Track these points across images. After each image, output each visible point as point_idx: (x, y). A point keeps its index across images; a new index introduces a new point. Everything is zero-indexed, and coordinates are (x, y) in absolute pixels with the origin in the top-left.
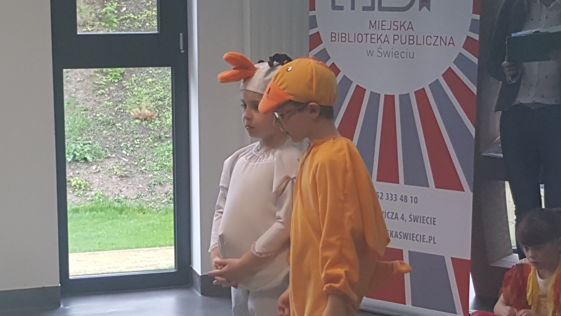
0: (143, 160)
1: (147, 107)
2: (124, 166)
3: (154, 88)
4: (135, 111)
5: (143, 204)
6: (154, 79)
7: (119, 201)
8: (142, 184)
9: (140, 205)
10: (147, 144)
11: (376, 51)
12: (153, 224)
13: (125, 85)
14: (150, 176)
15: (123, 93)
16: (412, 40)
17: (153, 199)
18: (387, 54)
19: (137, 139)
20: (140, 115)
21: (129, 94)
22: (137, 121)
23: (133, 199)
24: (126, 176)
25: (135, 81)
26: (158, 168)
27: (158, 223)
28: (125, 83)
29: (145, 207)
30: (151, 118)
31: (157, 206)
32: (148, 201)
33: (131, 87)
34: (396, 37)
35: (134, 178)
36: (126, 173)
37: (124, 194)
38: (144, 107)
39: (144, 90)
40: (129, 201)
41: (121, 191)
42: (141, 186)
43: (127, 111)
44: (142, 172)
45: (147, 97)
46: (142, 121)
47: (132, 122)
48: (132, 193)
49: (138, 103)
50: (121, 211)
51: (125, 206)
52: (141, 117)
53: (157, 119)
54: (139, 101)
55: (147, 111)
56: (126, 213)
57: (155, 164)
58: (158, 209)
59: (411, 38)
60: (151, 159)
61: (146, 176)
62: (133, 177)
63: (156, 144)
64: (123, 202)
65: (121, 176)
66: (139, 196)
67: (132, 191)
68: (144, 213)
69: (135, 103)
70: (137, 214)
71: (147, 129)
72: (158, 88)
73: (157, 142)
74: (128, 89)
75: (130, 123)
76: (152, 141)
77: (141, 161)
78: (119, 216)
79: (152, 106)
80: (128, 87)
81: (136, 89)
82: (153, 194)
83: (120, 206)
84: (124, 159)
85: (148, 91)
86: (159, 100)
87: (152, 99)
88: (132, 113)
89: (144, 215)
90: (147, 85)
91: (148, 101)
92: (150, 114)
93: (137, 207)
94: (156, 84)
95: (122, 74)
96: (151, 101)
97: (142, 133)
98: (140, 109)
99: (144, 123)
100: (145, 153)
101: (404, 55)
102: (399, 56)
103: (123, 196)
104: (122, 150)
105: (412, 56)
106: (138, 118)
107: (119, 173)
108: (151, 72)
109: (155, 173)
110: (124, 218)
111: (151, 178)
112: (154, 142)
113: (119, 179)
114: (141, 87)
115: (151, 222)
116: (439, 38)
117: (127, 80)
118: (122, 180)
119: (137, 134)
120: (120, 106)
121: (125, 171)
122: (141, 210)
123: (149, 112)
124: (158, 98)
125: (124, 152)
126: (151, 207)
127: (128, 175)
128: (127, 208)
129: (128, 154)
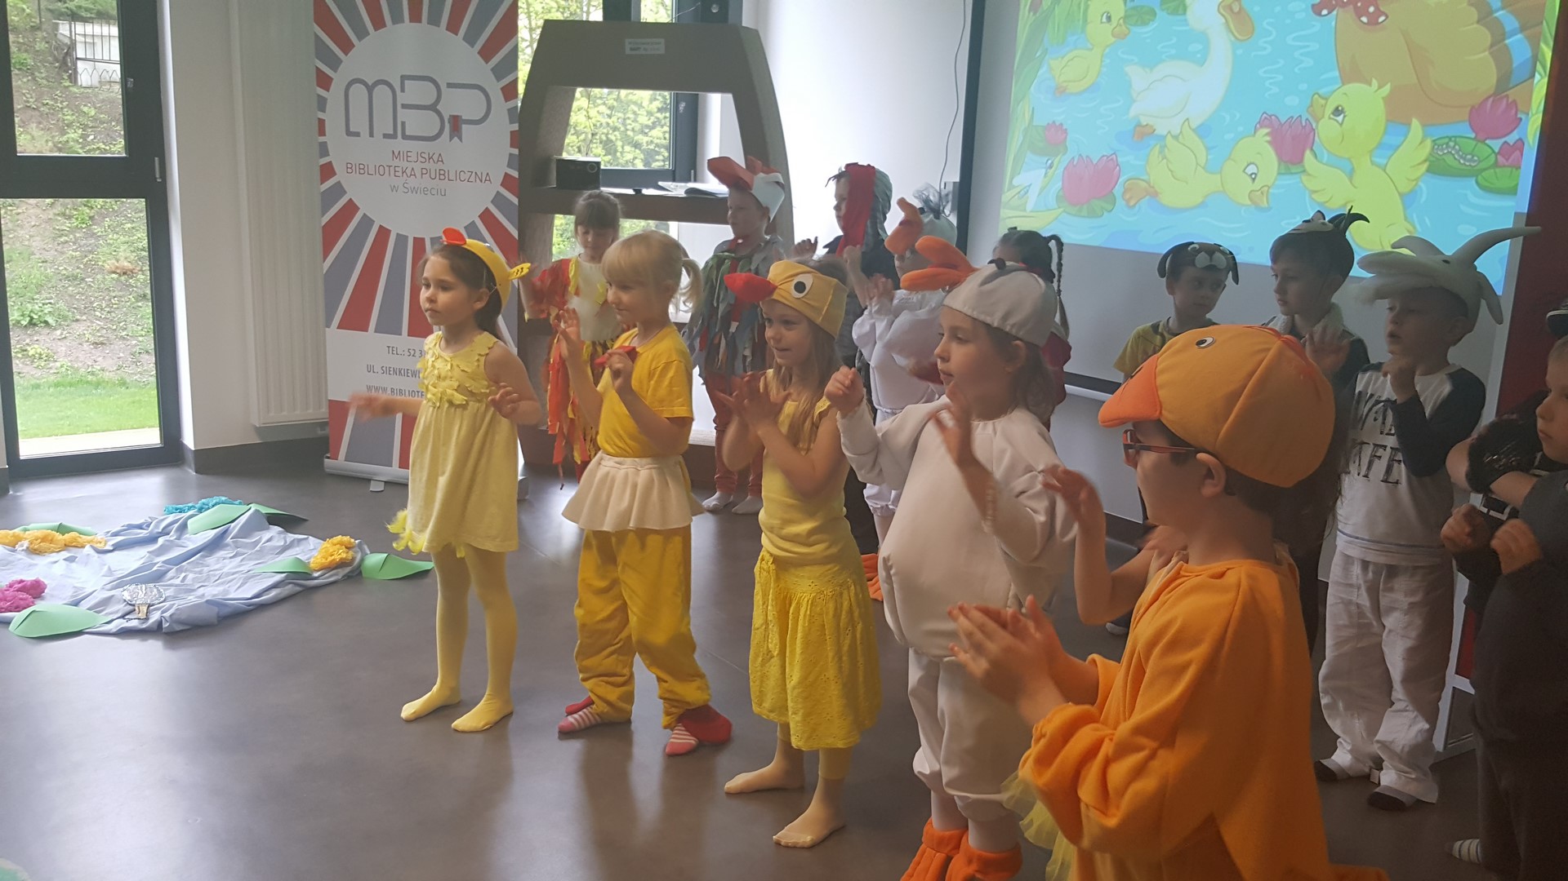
0: (124, 323)
1: (126, 258)
2: (98, 330)
3: (135, 235)
4: (110, 264)
5: (125, 376)
6: (134, 225)
7: (93, 374)
8: (123, 353)
9: (122, 379)
10: (128, 304)
11: (401, 186)
12: (140, 400)
13: (95, 231)
14: (134, 342)
15: (93, 241)
16: (442, 175)
17: (139, 370)
18: (414, 190)
19: (115, 297)
20: (117, 268)
21: (101, 242)
22: (114, 275)
23: (112, 370)
24: (102, 344)
25: (109, 226)
26: (143, 333)
27: (146, 399)
28: (97, 229)
29: (128, 381)
30: (133, 273)
31: (144, 380)
32: (132, 374)
33: (104, 234)
34: (424, 171)
35: (112, 346)
36: (101, 339)
37: (99, 365)
38: (122, 259)
39: (122, 237)
40: (107, 373)
41: (96, 362)
42: (121, 355)
43: (100, 263)
44: (122, 338)
45: (126, 246)
46: (120, 275)
47: (107, 277)
48: (110, 364)
49: (114, 253)
50: (97, 385)
51: (101, 380)
52: (118, 271)
53: (140, 273)
54: (115, 251)
55: (126, 264)
56: (104, 388)
57: (140, 328)
58: (146, 383)
59: (442, 172)
60: (134, 323)
61: (129, 343)
62: (111, 344)
63: (140, 304)
64: (99, 375)
65: (96, 343)
66: (120, 368)
67: (111, 361)
68: (127, 388)
69: (111, 254)
70: (119, 388)
71: (127, 286)
72: (139, 236)
73: (141, 301)
74: (99, 236)
75: (104, 278)
76: (133, 300)
77: (121, 325)
78: (94, 392)
79: (132, 257)
80: (99, 234)
81: (110, 236)
82: (138, 364)
83: (95, 379)
84: (98, 322)
85: (127, 239)
86: (142, 250)
87: (132, 249)
88: (106, 266)
89: (128, 390)
90: (126, 232)
91: (127, 251)
92: (131, 268)
93: (118, 380)
94: (137, 230)
95: (91, 218)
96: (132, 252)
97: (120, 291)
98: (118, 261)
99: (123, 278)
100: (126, 314)
101: (434, 192)
102: (429, 192)
103: (99, 368)
104: (95, 311)
105: (443, 194)
106: (114, 272)
107: (92, 339)
108: (129, 215)
109: (141, 339)
110: (101, 394)
111: (136, 345)
112: (137, 301)
113: (92, 347)
114: (117, 233)
115: (137, 398)
116: (474, 174)
117: (99, 225)
118: (96, 348)
119: (114, 291)
120: (90, 257)
121: (100, 336)
122: (123, 383)
123: (129, 264)
124: (140, 247)
125: (97, 313)
126: (136, 380)
127: (105, 342)
128: (104, 381)
129: (103, 317)
